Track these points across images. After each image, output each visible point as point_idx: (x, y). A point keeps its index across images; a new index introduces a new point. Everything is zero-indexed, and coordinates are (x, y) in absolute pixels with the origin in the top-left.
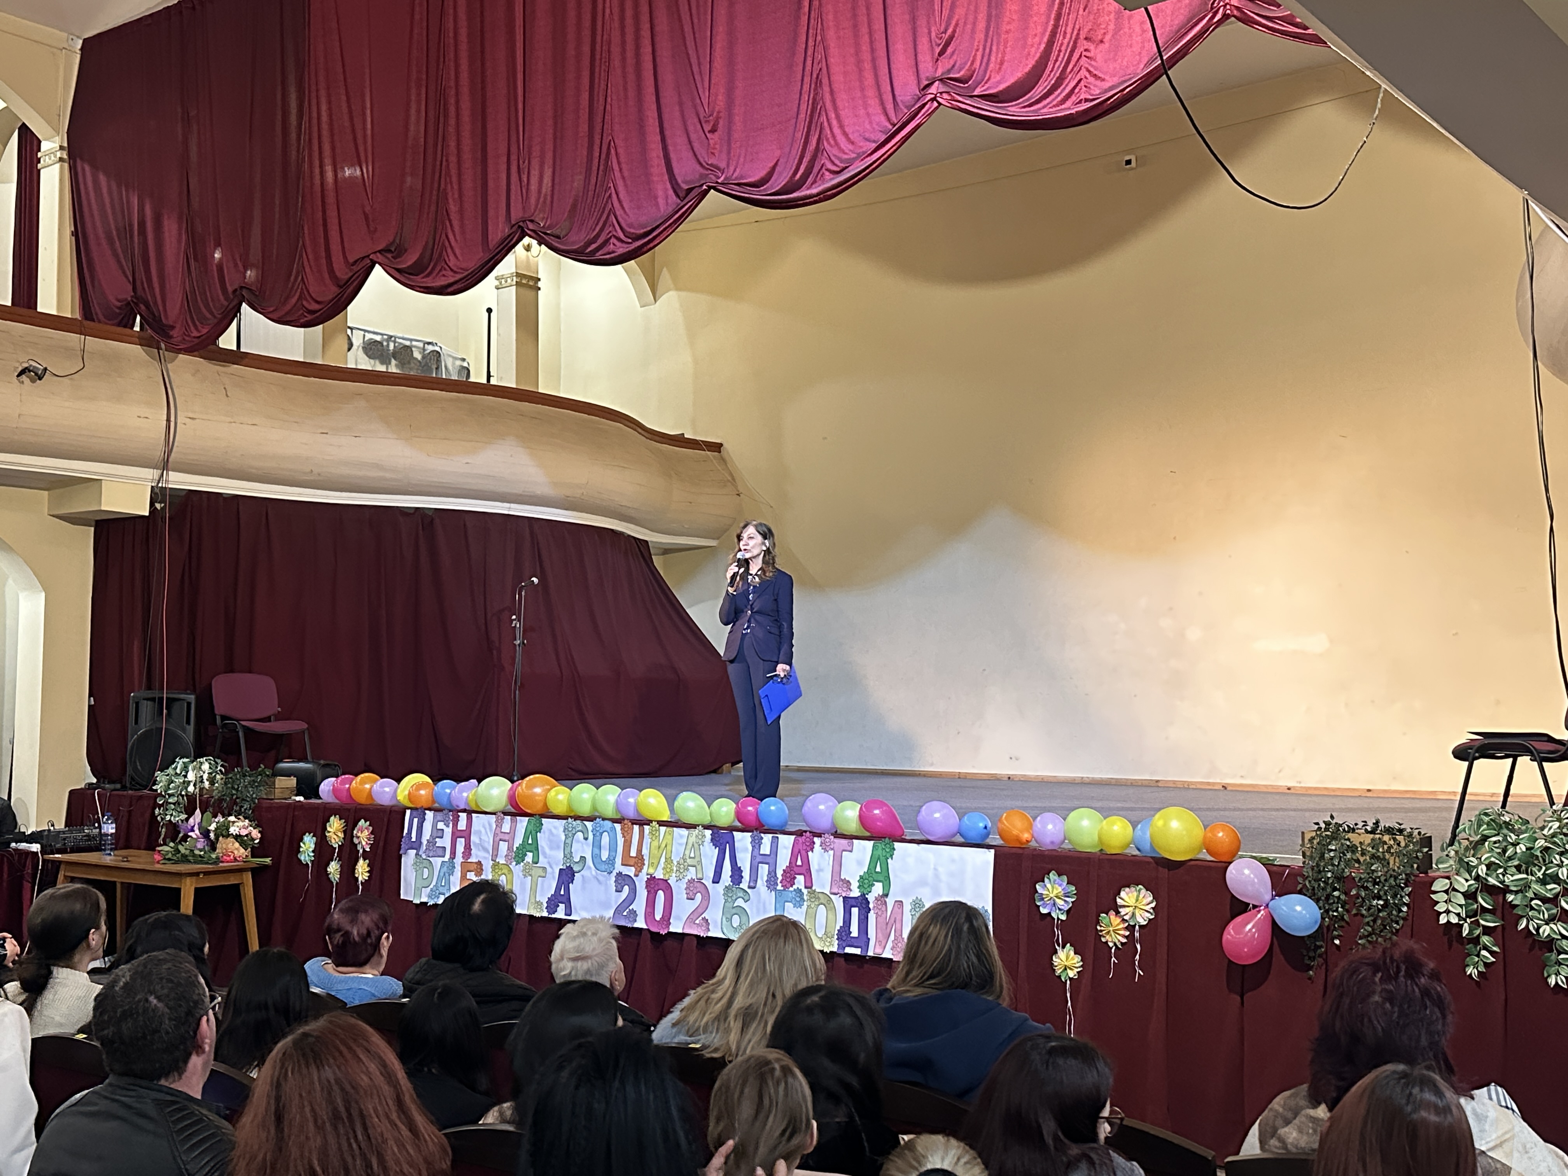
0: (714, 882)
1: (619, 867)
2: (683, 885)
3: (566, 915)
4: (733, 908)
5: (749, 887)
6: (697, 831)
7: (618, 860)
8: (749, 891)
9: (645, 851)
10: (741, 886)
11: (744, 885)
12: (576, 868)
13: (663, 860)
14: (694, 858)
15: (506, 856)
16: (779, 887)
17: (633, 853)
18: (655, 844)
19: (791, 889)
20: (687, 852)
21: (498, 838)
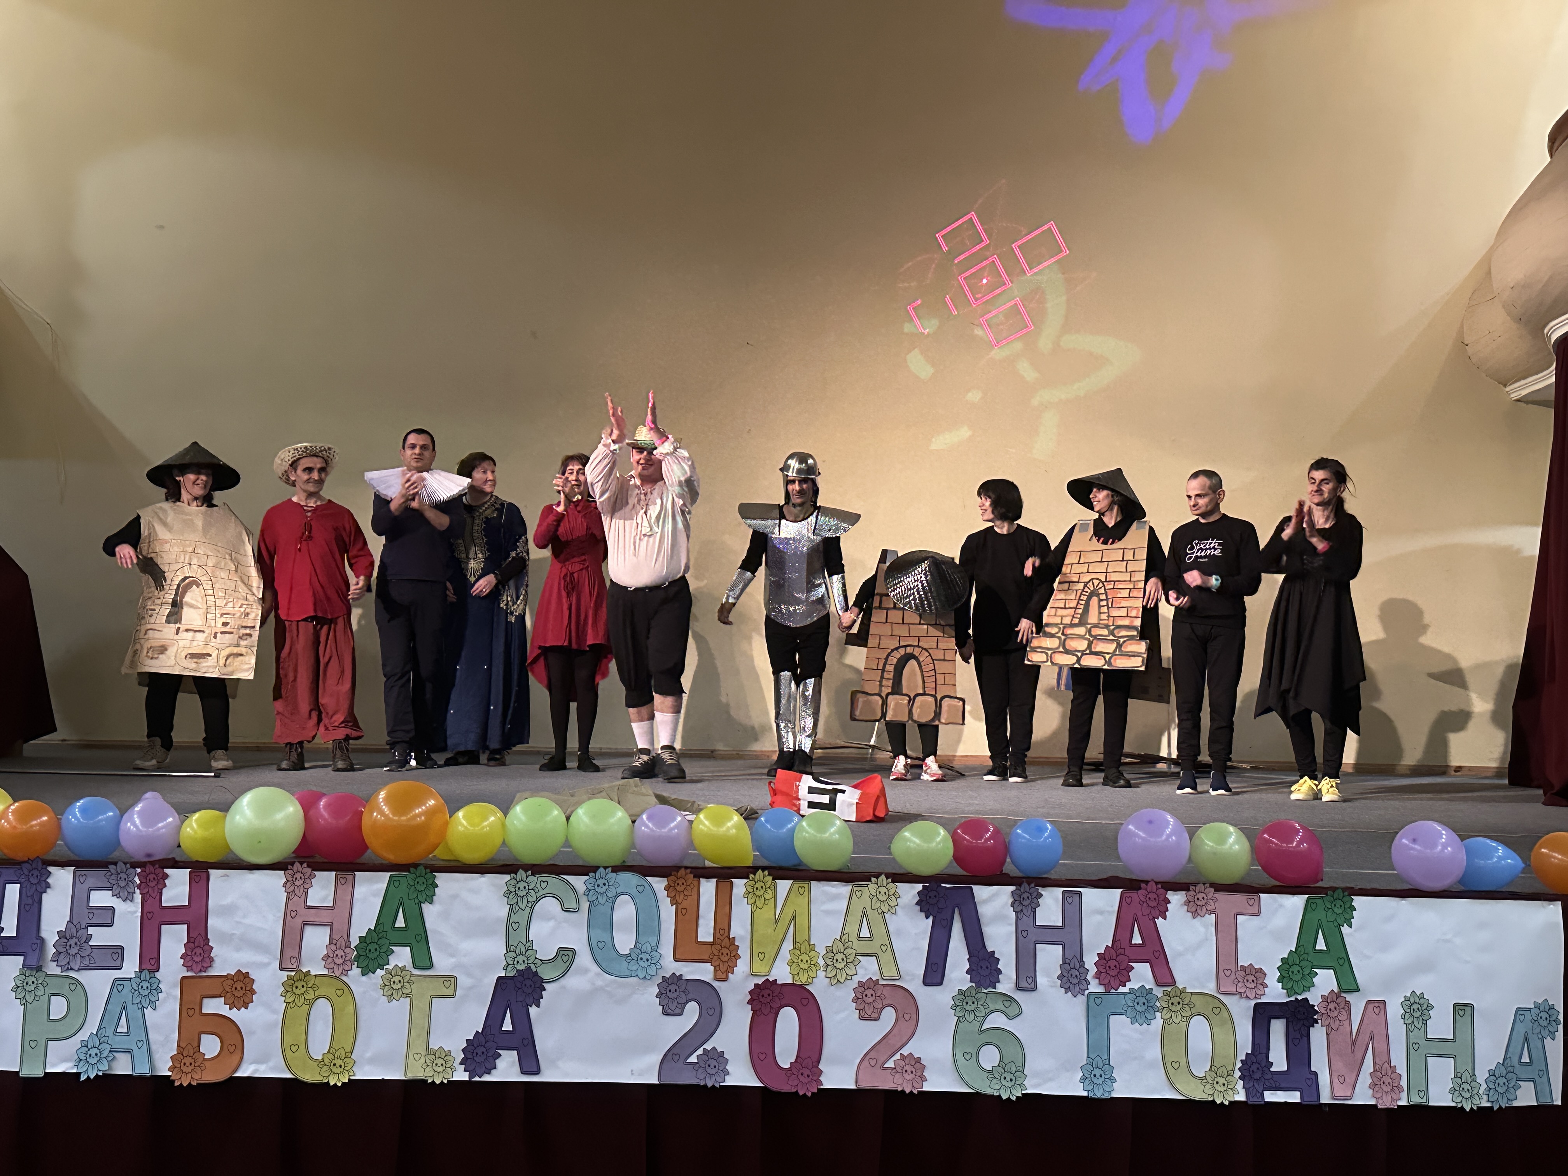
0: (926, 983)
1: (670, 966)
2: (847, 993)
3: (523, 1072)
4: (981, 1032)
5: (1019, 988)
6: (872, 886)
7: (667, 949)
8: (1018, 996)
9: (739, 929)
10: (1001, 988)
11: (1006, 985)
12: (545, 973)
13: (788, 945)
14: (871, 938)
15: (326, 958)
16: (1095, 987)
17: (706, 933)
18: (766, 914)
19: (1122, 990)
20: (852, 929)
21: (298, 921)
